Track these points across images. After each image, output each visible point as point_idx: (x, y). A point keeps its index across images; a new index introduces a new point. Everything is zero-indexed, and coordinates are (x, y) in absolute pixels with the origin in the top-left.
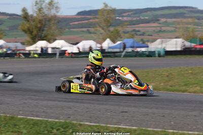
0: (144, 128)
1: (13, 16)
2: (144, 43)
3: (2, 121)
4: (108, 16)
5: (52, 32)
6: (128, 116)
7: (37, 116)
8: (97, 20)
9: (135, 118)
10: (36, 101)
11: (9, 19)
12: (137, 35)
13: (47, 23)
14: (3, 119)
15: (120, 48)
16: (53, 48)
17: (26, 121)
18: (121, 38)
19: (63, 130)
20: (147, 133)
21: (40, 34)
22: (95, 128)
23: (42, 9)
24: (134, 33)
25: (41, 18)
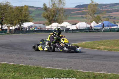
0: (115, 74)
1: (38, 8)
2: (115, 23)
3: (32, 70)
4: (94, 8)
5: (61, 17)
6: (106, 67)
7: (52, 67)
8: (87, 10)
9: (110, 68)
10: (52, 58)
11: (36, 10)
12: (111, 19)
13: (58, 12)
14: (32, 68)
15: (101, 27)
16: (61, 27)
17: (46, 69)
18: (102, 20)
19: (67, 75)
20: (117, 76)
21: (54, 19)
22: (87, 74)
23: (55, 4)
24: (109, 18)
25: (54, 9)
